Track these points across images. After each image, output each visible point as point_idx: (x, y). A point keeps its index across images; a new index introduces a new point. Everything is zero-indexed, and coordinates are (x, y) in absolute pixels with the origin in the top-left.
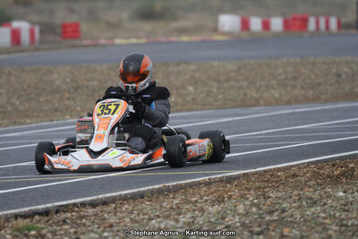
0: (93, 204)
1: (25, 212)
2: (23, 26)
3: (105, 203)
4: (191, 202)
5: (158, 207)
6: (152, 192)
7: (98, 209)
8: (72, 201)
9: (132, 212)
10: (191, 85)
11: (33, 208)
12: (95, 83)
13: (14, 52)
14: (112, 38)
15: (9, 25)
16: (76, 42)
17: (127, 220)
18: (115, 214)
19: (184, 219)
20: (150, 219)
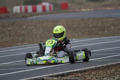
0: (81, 72)
1: (55, 75)
2: (47, 4)
3: (85, 71)
4: (118, 71)
5: (105, 73)
6: (103, 67)
7: (83, 73)
8: (73, 71)
9: (96, 75)
10: (112, 26)
11: (58, 73)
12: (75, 26)
13: (43, 14)
14: (80, 9)
15: (41, 4)
16: (67, 10)
17: (94, 78)
18: (90, 76)
19: (116, 78)
20: (103, 78)
